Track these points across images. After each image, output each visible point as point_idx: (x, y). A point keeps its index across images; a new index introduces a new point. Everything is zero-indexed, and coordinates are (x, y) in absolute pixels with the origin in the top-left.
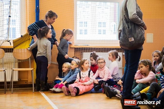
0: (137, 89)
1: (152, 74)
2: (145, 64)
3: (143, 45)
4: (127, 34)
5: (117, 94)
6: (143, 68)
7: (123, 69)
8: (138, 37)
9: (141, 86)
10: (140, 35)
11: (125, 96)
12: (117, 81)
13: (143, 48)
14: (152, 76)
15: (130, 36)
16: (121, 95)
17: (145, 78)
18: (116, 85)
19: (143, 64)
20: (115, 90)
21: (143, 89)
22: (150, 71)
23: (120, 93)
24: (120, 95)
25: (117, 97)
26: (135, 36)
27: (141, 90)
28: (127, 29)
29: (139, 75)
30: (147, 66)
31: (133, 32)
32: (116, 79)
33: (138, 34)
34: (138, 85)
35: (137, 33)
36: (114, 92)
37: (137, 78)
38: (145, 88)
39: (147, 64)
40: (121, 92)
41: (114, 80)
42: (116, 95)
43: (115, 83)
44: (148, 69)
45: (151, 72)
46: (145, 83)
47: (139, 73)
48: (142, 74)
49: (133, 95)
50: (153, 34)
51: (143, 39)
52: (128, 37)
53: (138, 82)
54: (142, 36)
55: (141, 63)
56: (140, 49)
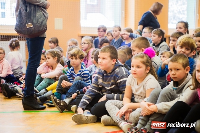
0: (42, 85)
1: (60, 66)
2: (53, 56)
3: (46, 32)
4: (24, 18)
5: (18, 92)
6: (50, 59)
7: (26, 62)
8: (38, 23)
9: (47, 81)
10: (41, 20)
11: (27, 95)
12: (18, 76)
13: (45, 35)
14: (61, 69)
15: (27, 21)
16: (23, 93)
17: (52, 71)
18: (17, 82)
19: (51, 55)
20: (15, 88)
21: (50, 85)
22: (58, 63)
23: (22, 92)
24: (21, 93)
25: (18, 97)
26: (35, 20)
27: (48, 87)
28: (24, 12)
29: (45, 68)
30: (55, 58)
31: (32, 15)
32: (17, 74)
33: (38, 19)
34: (44, 80)
35: (37, 17)
36: (14, 90)
37: (43, 72)
38: (52, 83)
39: (55, 56)
40: (23, 90)
41: (15, 76)
42: (17, 94)
43: (16, 79)
44: (56, 62)
45: (59, 65)
46: (52, 78)
47: (45, 66)
48: (49, 67)
49: (38, 93)
50: (62, 19)
51: (44, 25)
52: (25, 22)
53: (44, 76)
54: (44, 21)
55: (49, 53)
56: (42, 36)
